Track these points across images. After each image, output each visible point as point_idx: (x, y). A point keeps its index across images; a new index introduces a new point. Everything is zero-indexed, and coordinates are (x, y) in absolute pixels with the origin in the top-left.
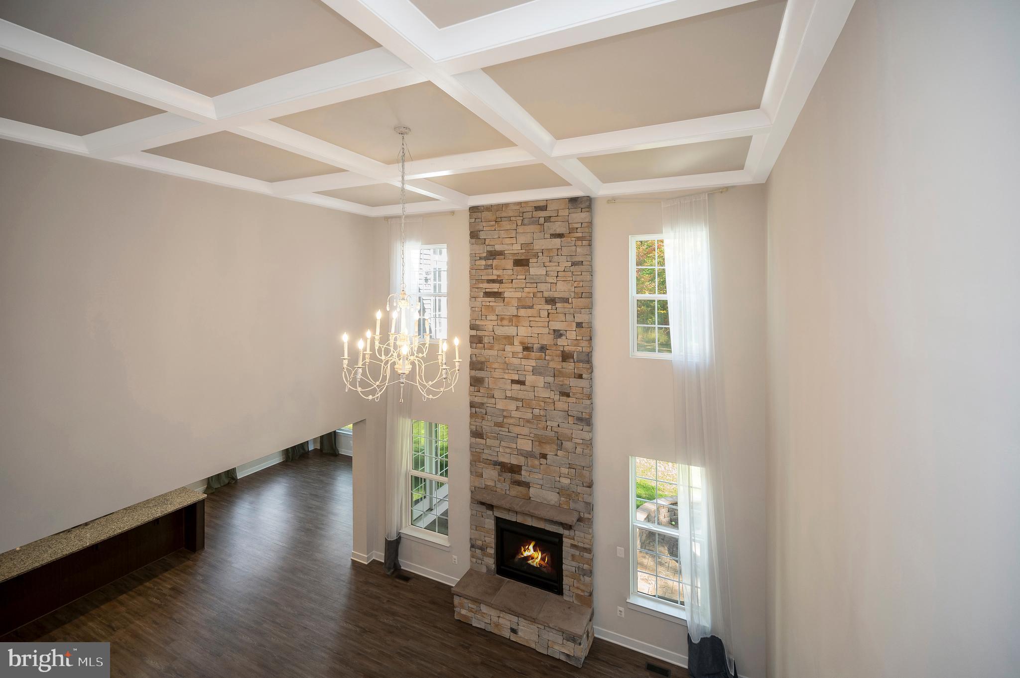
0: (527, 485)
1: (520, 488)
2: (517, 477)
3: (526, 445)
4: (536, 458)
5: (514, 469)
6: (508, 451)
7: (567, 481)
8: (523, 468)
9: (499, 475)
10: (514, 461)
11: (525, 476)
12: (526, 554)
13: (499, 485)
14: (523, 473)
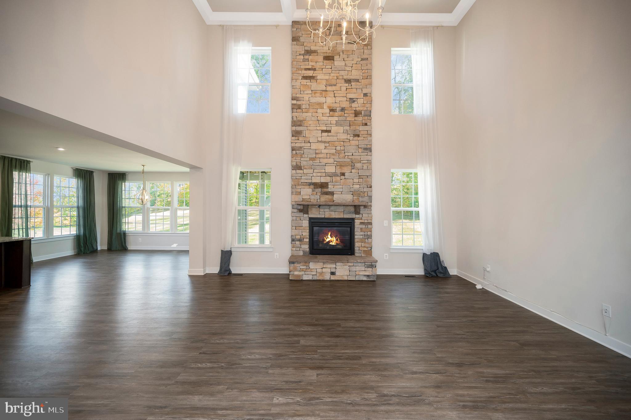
0: (332, 194)
1: (327, 196)
2: (325, 190)
3: (331, 169)
4: (338, 176)
5: (324, 185)
6: (319, 174)
7: (358, 186)
8: (329, 184)
9: (313, 191)
10: (323, 180)
11: (331, 188)
12: (327, 240)
13: (312, 197)
14: (329, 186)
